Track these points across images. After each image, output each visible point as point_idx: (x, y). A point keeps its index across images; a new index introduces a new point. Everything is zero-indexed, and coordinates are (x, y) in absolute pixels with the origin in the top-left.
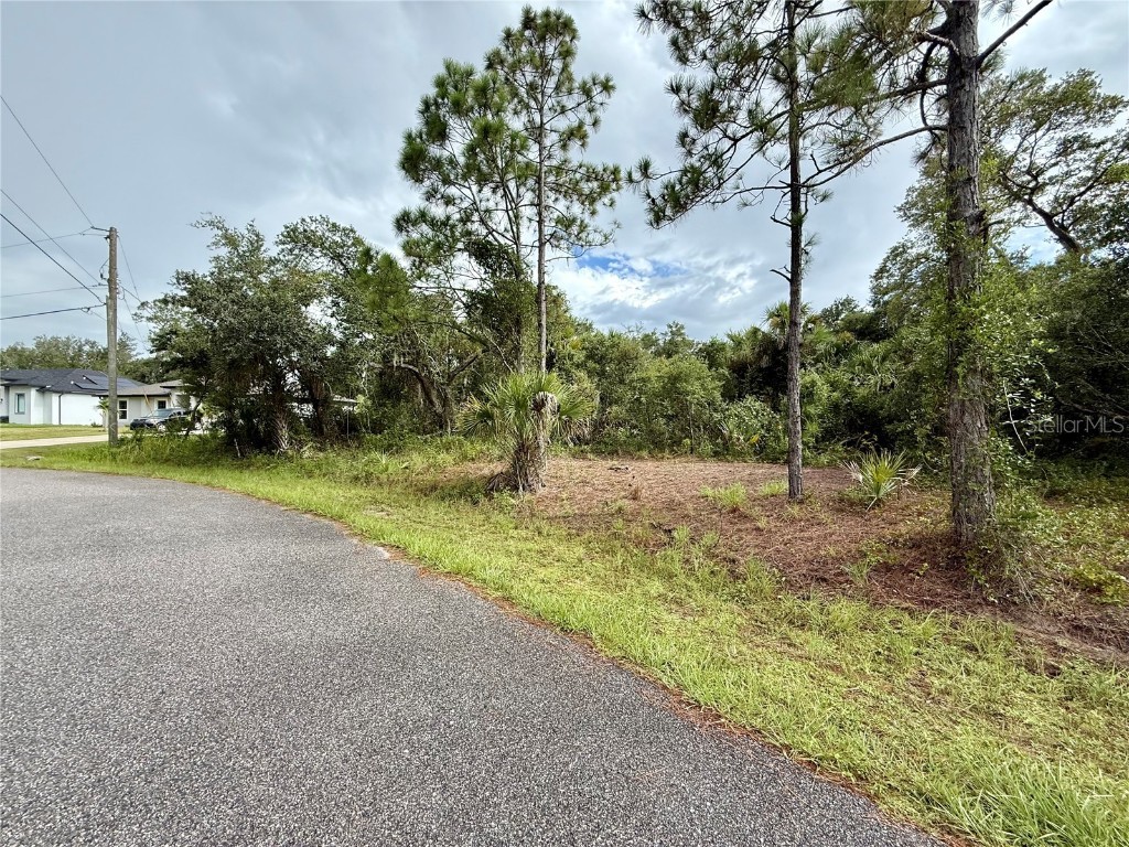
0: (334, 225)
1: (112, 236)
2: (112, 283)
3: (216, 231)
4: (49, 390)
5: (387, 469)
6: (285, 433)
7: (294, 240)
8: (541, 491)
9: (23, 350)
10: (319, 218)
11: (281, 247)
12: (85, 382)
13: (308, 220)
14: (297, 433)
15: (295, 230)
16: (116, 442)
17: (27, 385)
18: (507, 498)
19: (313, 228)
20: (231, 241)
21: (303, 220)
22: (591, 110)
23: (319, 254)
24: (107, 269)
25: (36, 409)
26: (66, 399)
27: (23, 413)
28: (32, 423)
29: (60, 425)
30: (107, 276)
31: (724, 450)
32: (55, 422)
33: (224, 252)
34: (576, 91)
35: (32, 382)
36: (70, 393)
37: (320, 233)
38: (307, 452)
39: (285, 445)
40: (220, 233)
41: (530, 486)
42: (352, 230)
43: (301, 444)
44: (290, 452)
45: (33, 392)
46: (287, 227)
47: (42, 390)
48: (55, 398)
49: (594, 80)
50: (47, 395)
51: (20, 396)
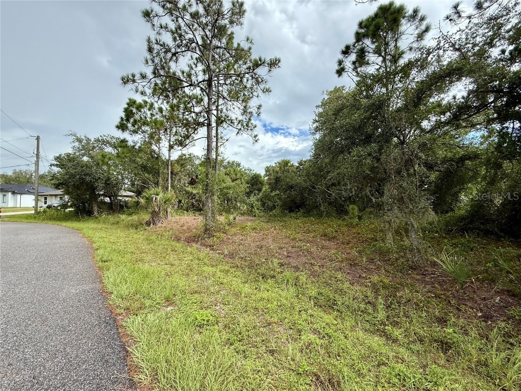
1: (38, 138)
2: (38, 155)
3: (73, 137)
4: (16, 193)
5: (124, 220)
6: (95, 208)
9: (7, 176)
12: (31, 189)
16: (37, 213)
17: (7, 191)
19: (105, 138)
20: (79, 140)
23: (108, 146)
24: (36, 150)
25: (11, 200)
26: (23, 196)
27: (5, 202)
28: (9, 206)
29: (20, 207)
30: (36, 153)
32: (18, 206)
33: (77, 144)
35: (9, 190)
36: (24, 194)
37: (108, 140)
38: (104, 215)
39: (96, 213)
40: (75, 138)
43: (101, 213)
44: (97, 215)
45: (10, 194)
47: (14, 193)
48: (19, 196)
50: (15, 195)
51: (4, 195)
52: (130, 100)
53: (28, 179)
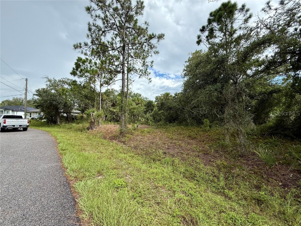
1: (26, 80)
4: (14, 111)
6: (59, 120)
9: (10, 101)
12: (22, 109)
14: (61, 120)
17: (9, 110)
20: (50, 81)
23: (66, 84)
24: (25, 87)
30: (25, 88)
33: (48, 83)
35: (11, 109)
36: (19, 111)
39: (59, 123)
40: (48, 79)
43: (62, 122)
45: (11, 111)
48: (16, 112)
51: (8, 112)
52: (78, 58)
53: (21, 103)
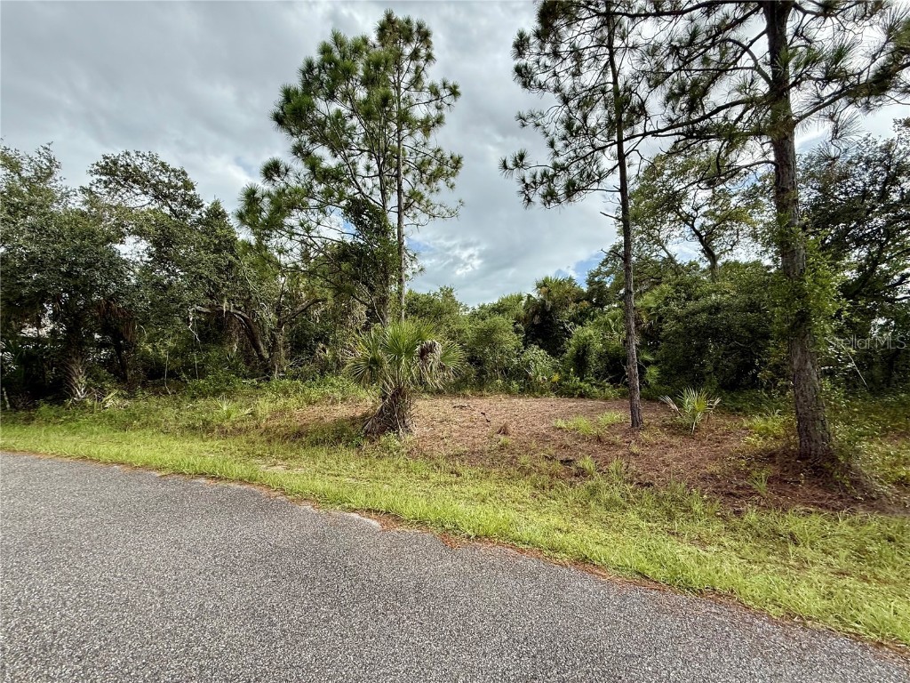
0: (163, 164)
5: (229, 416)
6: (81, 379)
7: (111, 173)
8: (416, 431)
10: (147, 154)
11: (98, 177)
13: (133, 154)
14: (97, 378)
15: (115, 163)
18: (390, 439)
19: (137, 163)
21: (128, 154)
22: (439, 108)
23: (139, 191)
31: (530, 388)
34: (427, 90)
37: (144, 170)
38: (111, 401)
41: (406, 427)
42: (184, 173)
44: (89, 402)
46: (105, 158)
49: (444, 84)
